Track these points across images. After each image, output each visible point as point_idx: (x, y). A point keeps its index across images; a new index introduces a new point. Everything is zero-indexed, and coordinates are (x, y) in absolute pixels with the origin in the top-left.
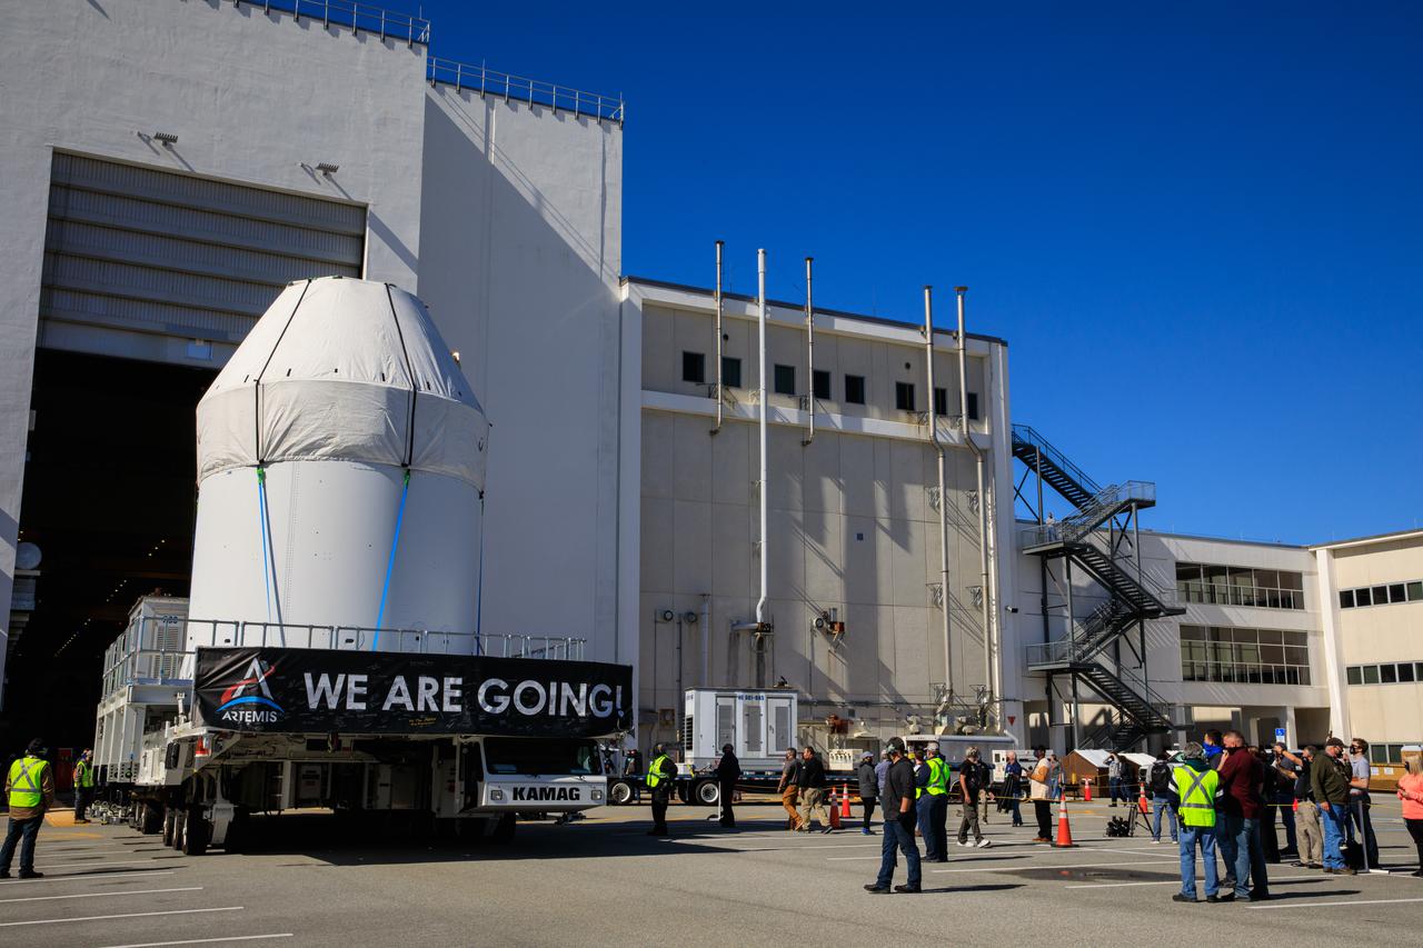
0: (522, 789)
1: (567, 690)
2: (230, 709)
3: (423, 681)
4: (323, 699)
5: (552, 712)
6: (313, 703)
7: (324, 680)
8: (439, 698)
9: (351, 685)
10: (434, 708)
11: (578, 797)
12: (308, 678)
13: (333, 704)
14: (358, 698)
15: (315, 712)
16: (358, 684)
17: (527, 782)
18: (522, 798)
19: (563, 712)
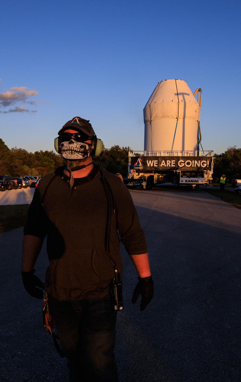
0: (187, 180)
1: (196, 162)
2: (135, 167)
3: (168, 161)
4: (150, 165)
5: (193, 166)
6: (148, 165)
7: (150, 161)
8: (171, 164)
9: (155, 162)
10: (170, 166)
11: (198, 182)
12: (147, 161)
13: (152, 165)
14: (156, 164)
15: (149, 167)
16: (156, 162)
17: (188, 179)
18: (187, 182)
19: (195, 166)
